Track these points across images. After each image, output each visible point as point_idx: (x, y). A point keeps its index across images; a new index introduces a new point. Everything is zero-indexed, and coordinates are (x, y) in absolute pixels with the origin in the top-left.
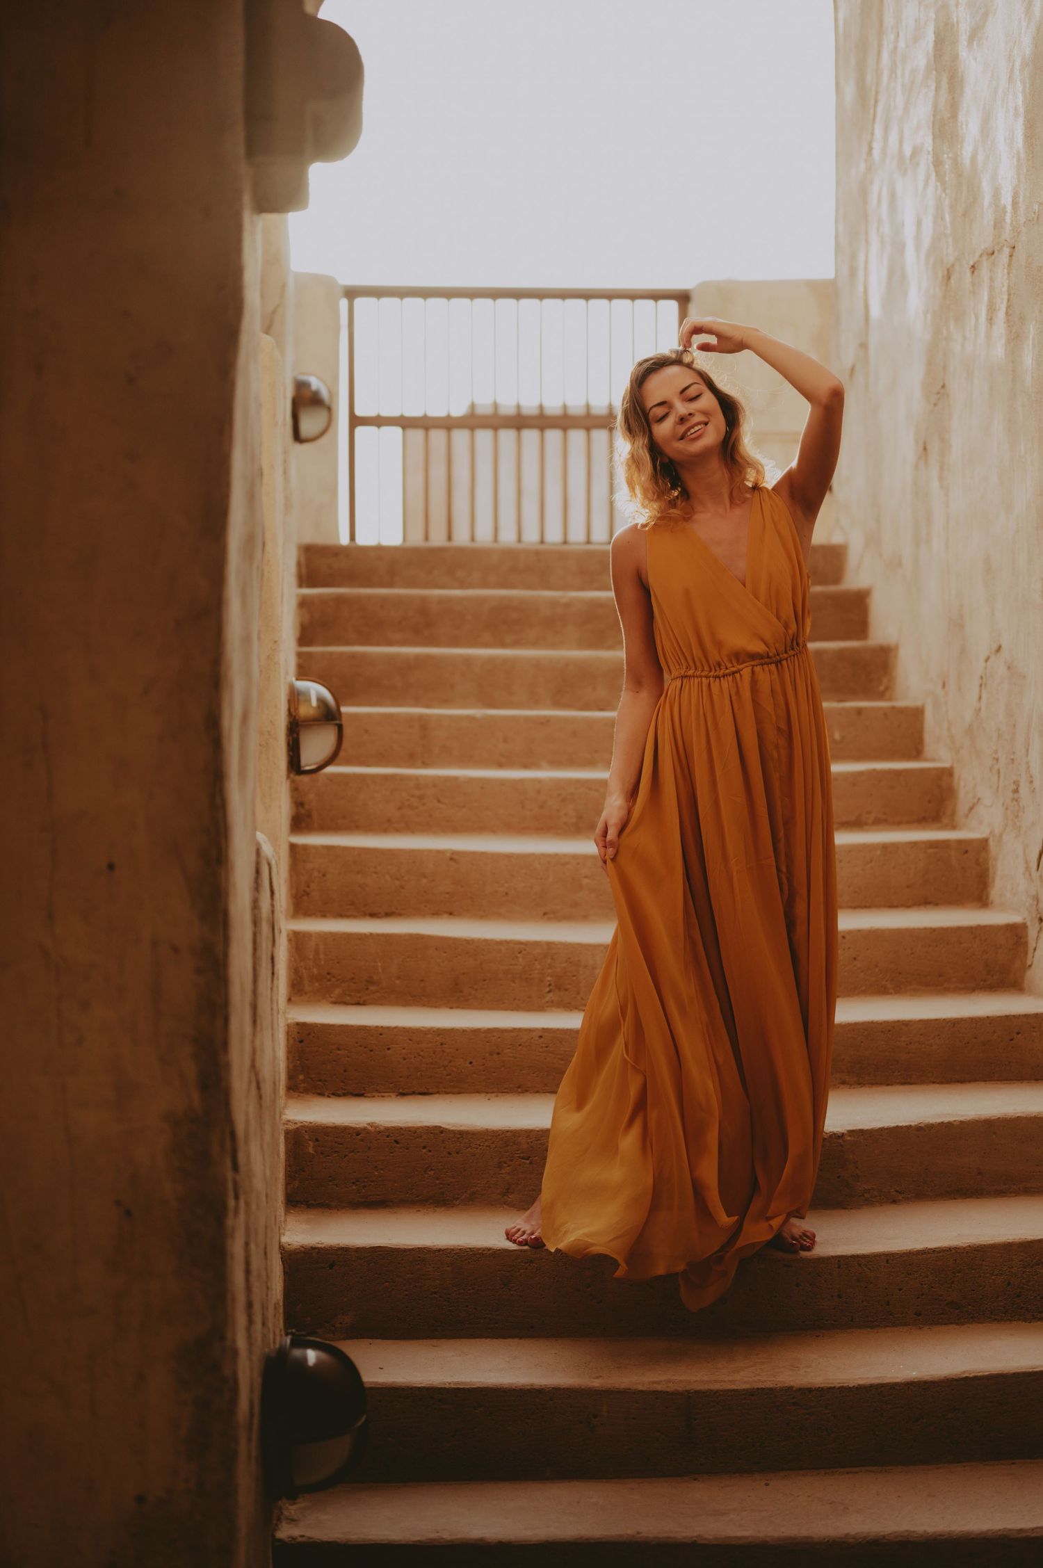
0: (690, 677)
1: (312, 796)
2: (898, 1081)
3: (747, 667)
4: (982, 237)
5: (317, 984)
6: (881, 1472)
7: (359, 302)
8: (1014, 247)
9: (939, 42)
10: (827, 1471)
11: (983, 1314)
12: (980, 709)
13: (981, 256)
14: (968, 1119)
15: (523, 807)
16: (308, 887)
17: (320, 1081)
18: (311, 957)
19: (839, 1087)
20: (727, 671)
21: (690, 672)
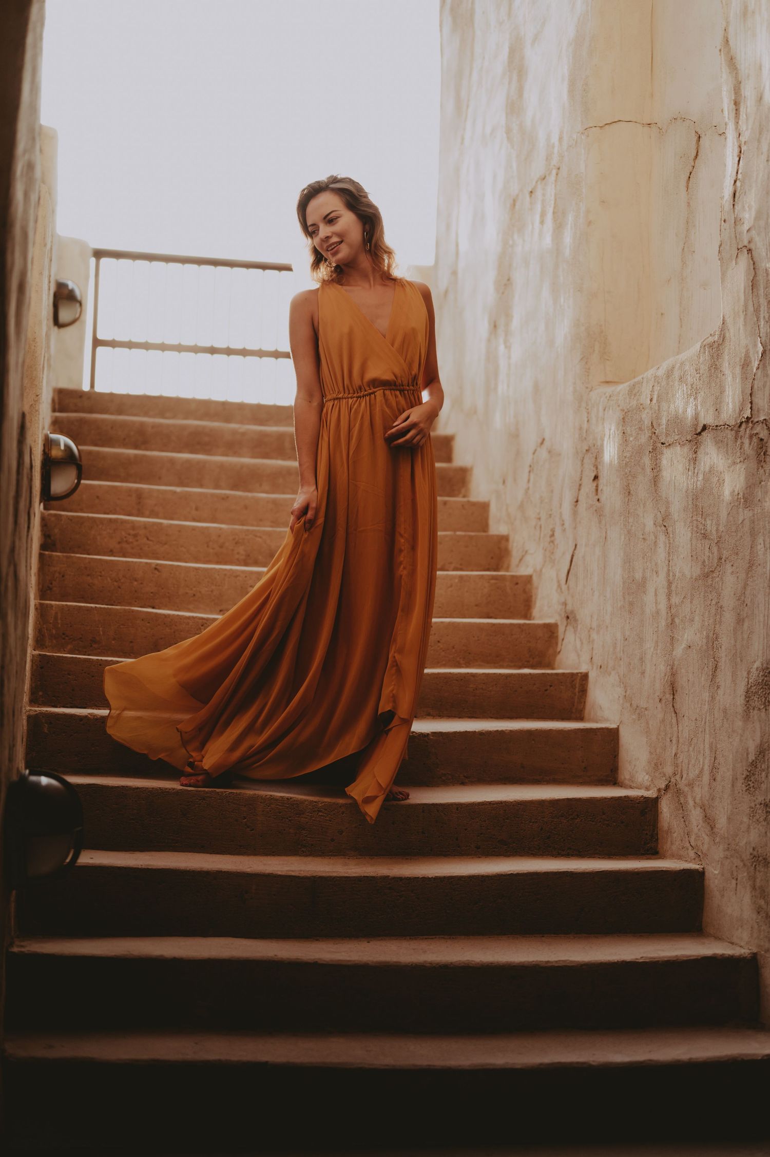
0: (340, 399)
1: (56, 531)
2: (467, 715)
3: (380, 390)
4: (538, 167)
5: (54, 641)
6: (450, 938)
7: (104, 261)
8: (559, 169)
9: (512, 51)
10: (412, 937)
11: (524, 850)
12: (528, 488)
13: (537, 182)
14: (516, 729)
15: (208, 546)
16: (51, 584)
17: (54, 696)
18: (51, 621)
19: (425, 718)
20: (366, 393)
21: (340, 396)
